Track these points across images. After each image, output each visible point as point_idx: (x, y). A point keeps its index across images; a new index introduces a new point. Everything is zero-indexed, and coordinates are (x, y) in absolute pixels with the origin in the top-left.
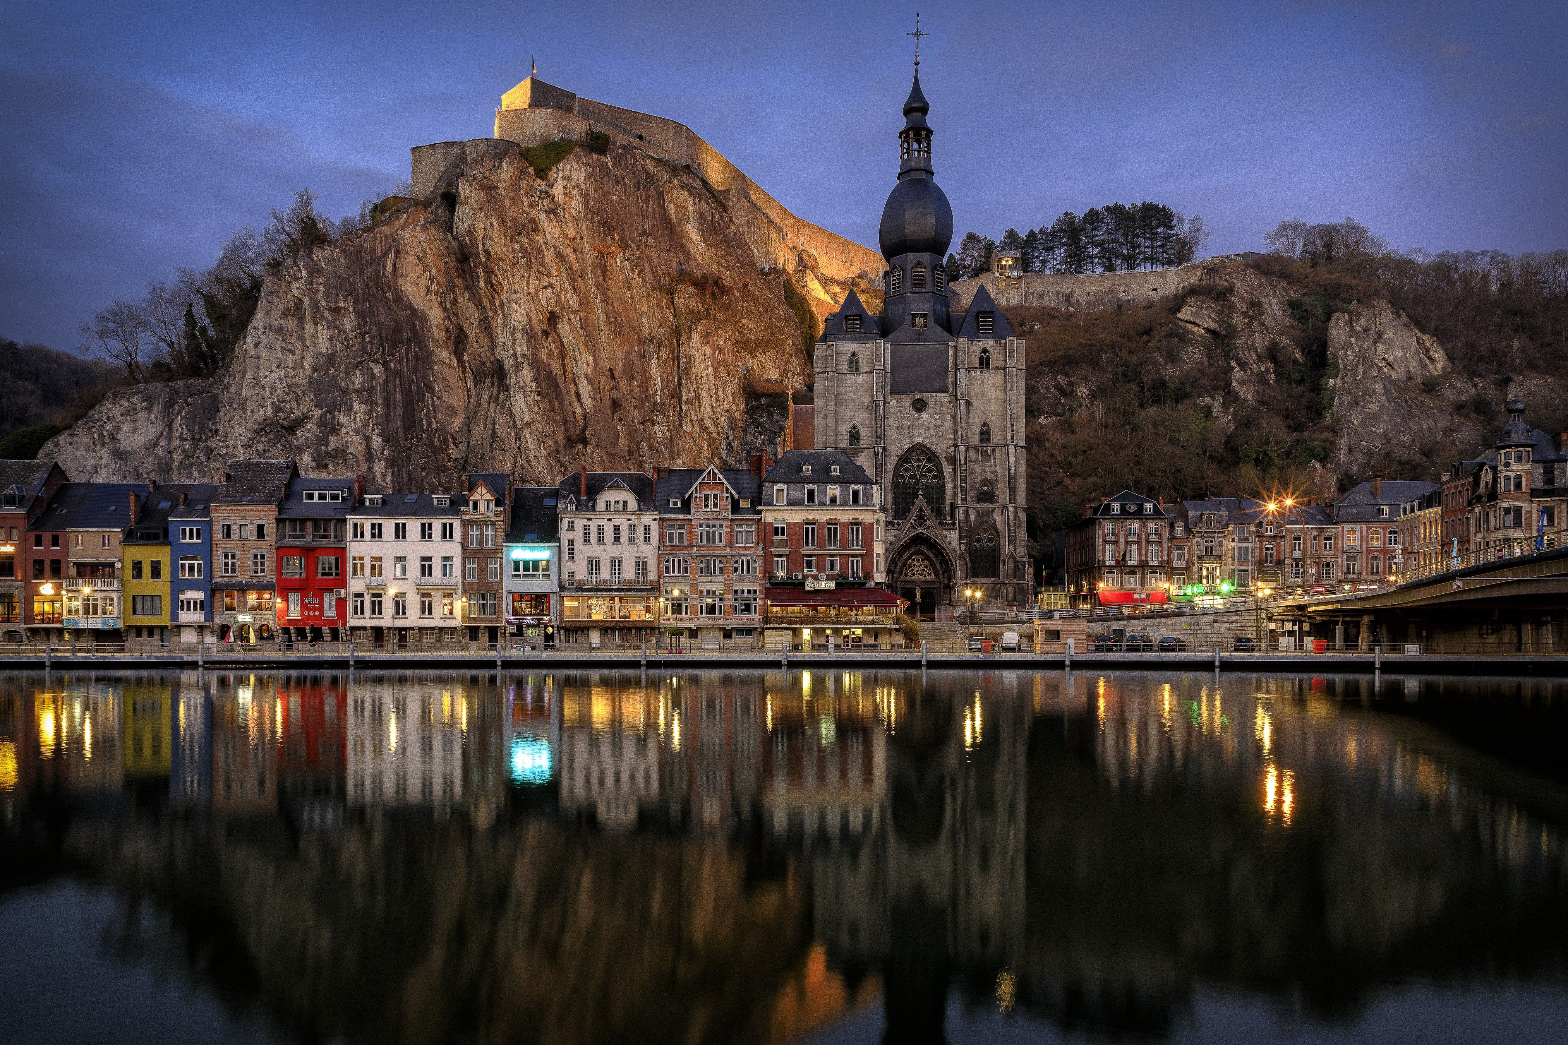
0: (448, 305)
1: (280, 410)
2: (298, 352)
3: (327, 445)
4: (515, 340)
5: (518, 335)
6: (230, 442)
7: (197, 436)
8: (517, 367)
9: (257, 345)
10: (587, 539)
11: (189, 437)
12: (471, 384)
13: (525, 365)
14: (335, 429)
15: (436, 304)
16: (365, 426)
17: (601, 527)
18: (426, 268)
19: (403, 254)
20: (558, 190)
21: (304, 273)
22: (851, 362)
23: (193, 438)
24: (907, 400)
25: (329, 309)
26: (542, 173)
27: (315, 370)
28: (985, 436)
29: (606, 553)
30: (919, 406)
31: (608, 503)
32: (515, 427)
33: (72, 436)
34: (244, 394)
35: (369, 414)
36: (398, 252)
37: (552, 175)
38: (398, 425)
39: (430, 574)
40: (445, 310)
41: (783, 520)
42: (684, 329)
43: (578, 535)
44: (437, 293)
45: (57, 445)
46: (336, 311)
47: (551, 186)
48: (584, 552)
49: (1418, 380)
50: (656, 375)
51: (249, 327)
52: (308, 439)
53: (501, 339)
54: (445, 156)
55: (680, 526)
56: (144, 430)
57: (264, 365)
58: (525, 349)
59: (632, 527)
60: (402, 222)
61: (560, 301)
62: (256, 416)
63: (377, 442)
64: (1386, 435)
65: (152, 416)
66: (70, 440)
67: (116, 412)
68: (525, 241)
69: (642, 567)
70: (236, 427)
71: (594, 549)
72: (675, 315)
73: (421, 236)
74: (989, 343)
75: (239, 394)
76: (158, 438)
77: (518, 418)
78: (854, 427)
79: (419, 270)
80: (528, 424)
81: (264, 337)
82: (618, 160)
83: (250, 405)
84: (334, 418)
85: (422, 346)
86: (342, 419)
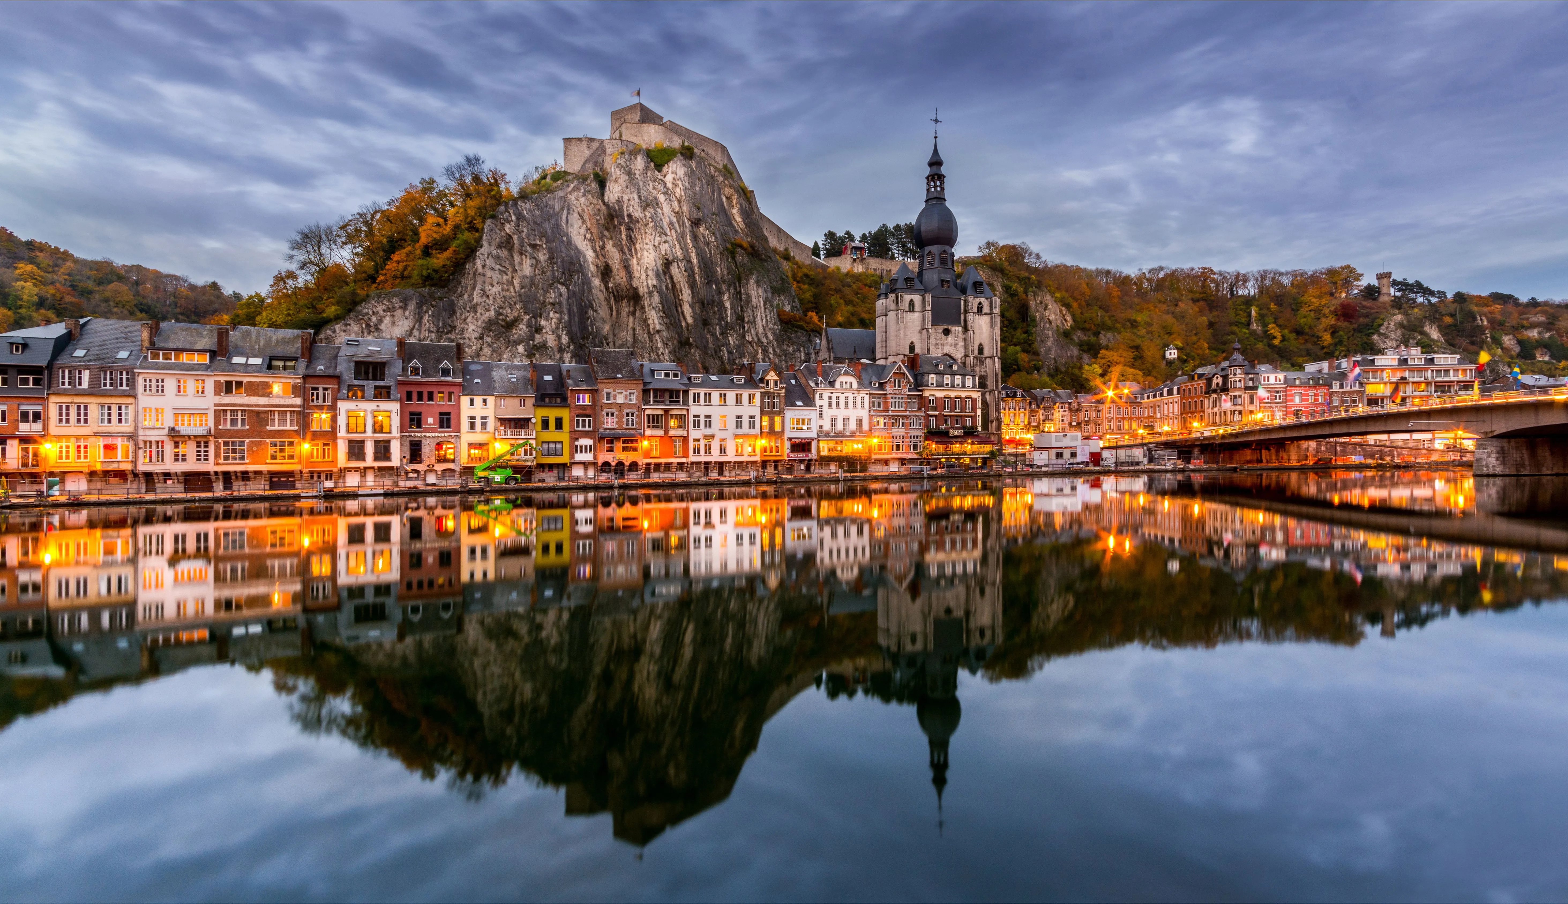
0: (598, 249)
1: (501, 314)
2: (509, 273)
3: (533, 340)
4: (647, 275)
5: (650, 273)
6: (466, 335)
7: (441, 330)
8: (650, 294)
9: (484, 266)
10: (830, 405)
11: (435, 329)
12: (613, 303)
13: (655, 293)
14: (539, 330)
15: (589, 247)
16: (557, 328)
17: (838, 398)
18: (584, 222)
19: (571, 212)
20: (669, 178)
21: (514, 218)
22: (910, 304)
23: (438, 331)
24: (941, 329)
25: (530, 245)
26: (659, 167)
27: (522, 287)
28: (981, 350)
29: (841, 413)
30: (947, 332)
31: (842, 383)
32: (649, 332)
33: (346, 325)
34: (475, 301)
35: (560, 320)
36: (568, 210)
37: (665, 169)
38: (575, 329)
39: (741, 427)
40: (595, 251)
41: (933, 395)
42: (743, 276)
43: (825, 403)
44: (590, 240)
45: (334, 331)
46: (534, 247)
47: (665, 176)
48: (828, 413)
49: (1061, 330)
50: (728, 304)
51: (478, 253)
52: (520, 335)
53: (636, 274)
54: (589, 147)
55: (879, 398)
56: (401, 323)
57: (488, 281)
58: (655, 282)
59: (855, 398)
60: (570, 189)
61: (672, 251)
62: (484, 317)
63: (565, 339)
64: (1055, 359)
65: (407, 313)
66: (344, 328)
67: (380, 309)
68: (652, 210)
69: (860, 422)
70: (470, 324)
71: (834, 412)
72: (736, 267)
73: (582, 200)
74: (982, 300)
75: (471, 301)
76: (412, 329)
77: (651, 327)
78: (912, 343)
79: (580, 222)
80: (658, 332)
81: (488, 261)
82: (698, 163)
83: (479, 310)
84: (536, 322)
85: (585, 275)
86: (543, 322)
